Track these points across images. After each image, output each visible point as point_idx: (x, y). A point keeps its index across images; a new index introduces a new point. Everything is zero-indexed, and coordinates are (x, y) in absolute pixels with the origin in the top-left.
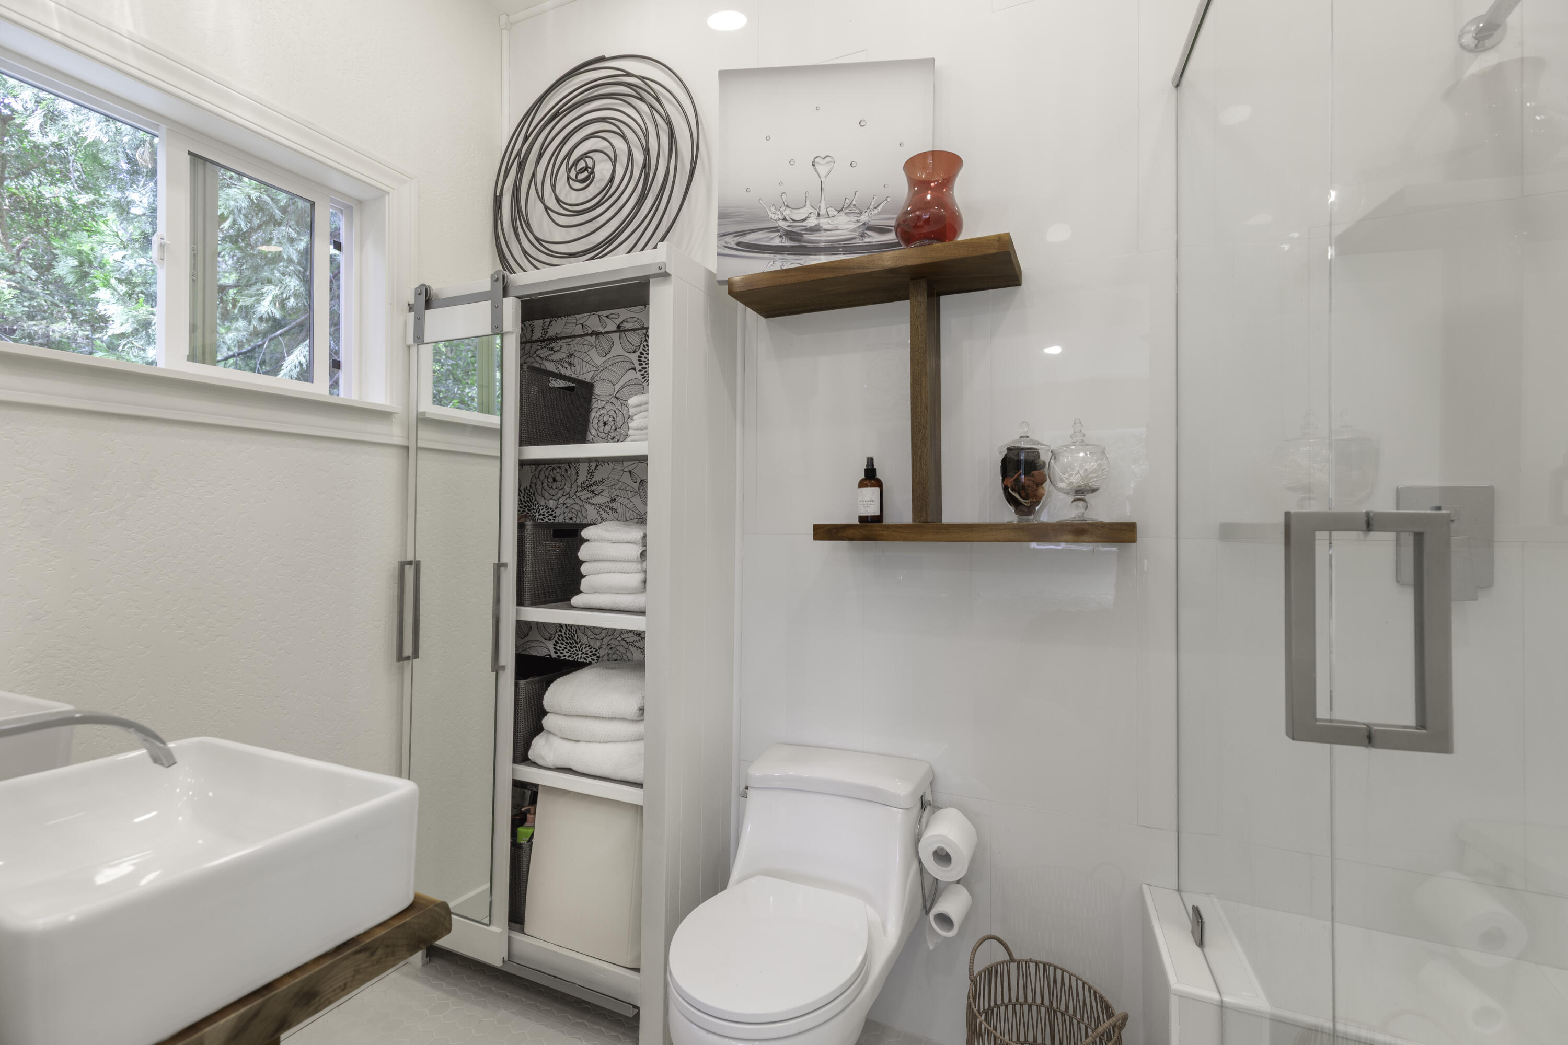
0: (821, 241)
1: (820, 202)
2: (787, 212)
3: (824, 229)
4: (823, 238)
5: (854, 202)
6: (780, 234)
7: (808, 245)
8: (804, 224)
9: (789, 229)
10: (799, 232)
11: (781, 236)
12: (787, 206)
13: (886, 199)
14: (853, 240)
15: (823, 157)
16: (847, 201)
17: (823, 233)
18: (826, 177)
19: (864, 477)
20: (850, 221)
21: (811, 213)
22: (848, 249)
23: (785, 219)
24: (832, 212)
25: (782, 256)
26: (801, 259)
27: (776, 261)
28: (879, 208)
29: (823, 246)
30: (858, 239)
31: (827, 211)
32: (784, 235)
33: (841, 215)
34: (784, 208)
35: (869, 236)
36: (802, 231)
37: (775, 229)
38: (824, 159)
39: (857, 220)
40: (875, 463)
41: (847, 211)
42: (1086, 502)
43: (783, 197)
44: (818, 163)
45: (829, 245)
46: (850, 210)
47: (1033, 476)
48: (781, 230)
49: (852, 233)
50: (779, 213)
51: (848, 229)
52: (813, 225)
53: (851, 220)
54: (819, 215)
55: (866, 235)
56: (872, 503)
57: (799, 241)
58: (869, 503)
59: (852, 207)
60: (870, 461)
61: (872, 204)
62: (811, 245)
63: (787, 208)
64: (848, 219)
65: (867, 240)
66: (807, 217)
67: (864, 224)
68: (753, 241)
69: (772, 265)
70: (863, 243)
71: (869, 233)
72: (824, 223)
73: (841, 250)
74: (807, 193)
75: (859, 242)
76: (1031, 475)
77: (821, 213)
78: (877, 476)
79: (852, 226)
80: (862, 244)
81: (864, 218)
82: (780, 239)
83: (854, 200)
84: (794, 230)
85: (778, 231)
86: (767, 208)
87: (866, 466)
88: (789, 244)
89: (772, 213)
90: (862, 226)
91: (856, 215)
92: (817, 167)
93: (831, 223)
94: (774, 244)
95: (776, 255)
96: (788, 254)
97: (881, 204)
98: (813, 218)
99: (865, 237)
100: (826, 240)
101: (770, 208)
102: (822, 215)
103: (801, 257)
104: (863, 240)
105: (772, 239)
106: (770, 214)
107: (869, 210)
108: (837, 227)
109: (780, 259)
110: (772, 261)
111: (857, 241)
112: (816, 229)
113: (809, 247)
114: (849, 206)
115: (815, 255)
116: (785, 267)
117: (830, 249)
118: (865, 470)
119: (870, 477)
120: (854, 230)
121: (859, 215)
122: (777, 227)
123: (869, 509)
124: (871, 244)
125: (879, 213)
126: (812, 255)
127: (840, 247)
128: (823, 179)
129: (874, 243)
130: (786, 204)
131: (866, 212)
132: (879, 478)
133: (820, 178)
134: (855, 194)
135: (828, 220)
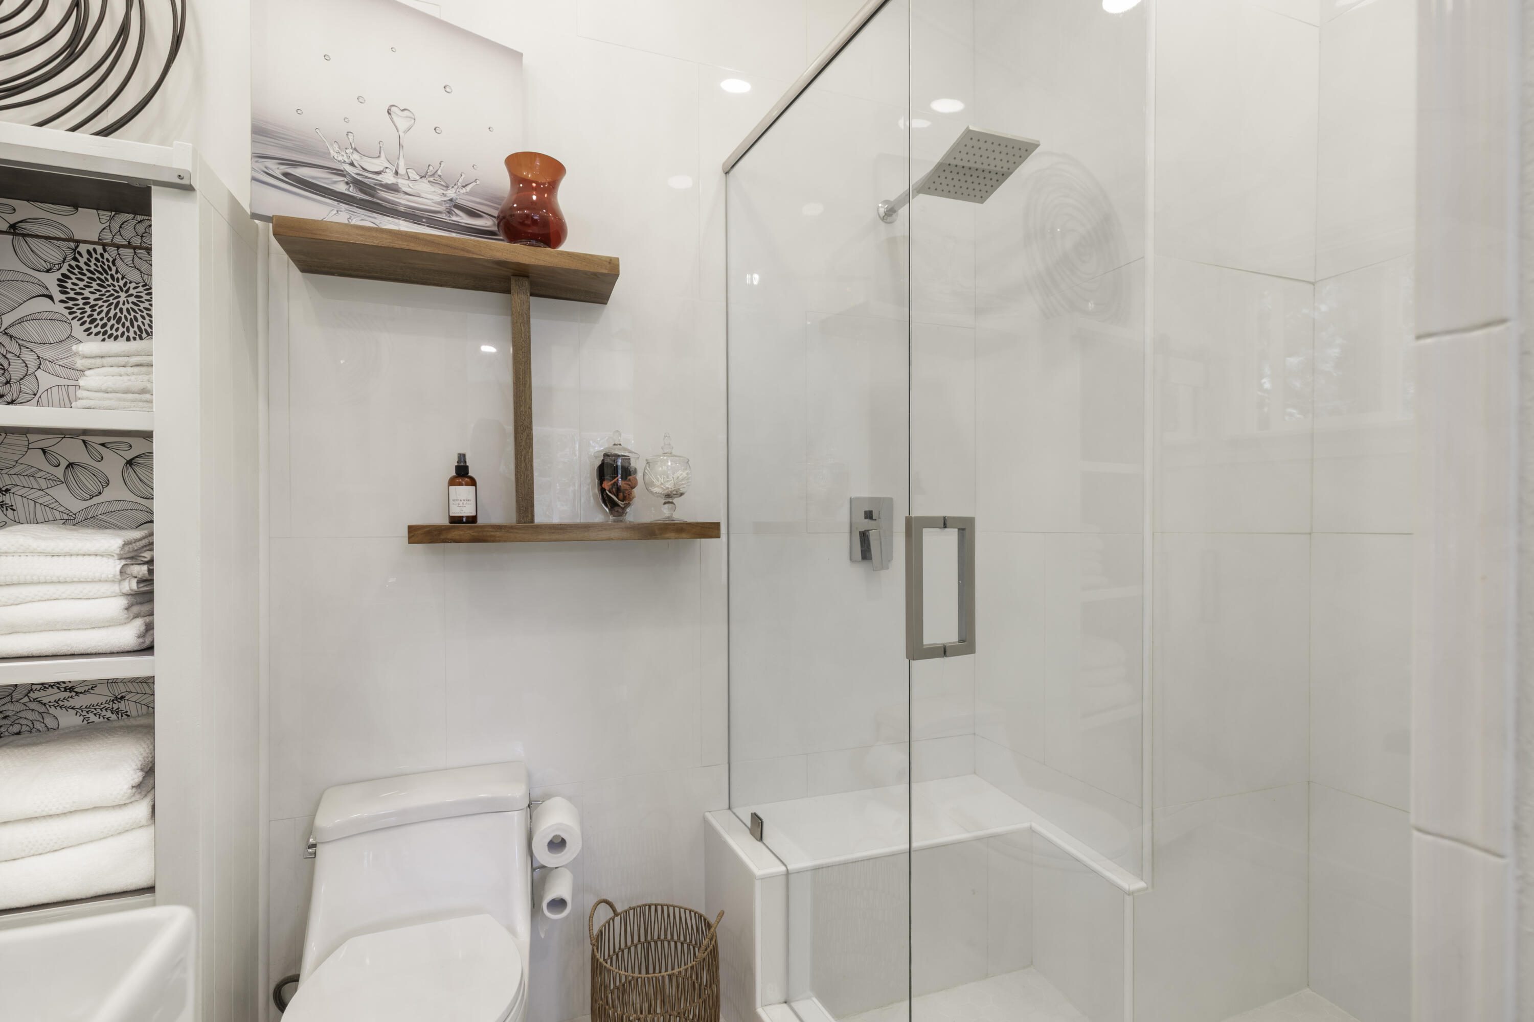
0: (400, 203)
1: (398, 158)
2: (355, 157)
3: (403, 191)
4: (403, 202)
5: (439, 173)
6: (346, 180)
7: (384, 204)
8: (378, 177)
9: (357, 178)
10: (372, 185)
11: (347, 183)
12: (355, 149)
13: (475, 181)
14: (439, 214)
15: (402, 108)
16: (431, 168)
17: (401, 195)
18: (405, 132)
19: (455, 474)
20: (434, 192)
21: (387, 168)
22: (433, 222)
23: (352, 164)
24: (413, 175)
25: (350, 207)
26: (375, 218)
27: (341, 211)
28: (468, 188)
29: (403, 210)
30: (444, 215)
31: (407, 171)
32: (352, 183)
33: (423, 182)
34: (351, 151)
35: (457, 215)
36: (375, 185)
37: (340, 173)
38: (403, 110)
39: (443, 194)
40: (467, 460)
41: (431, 179)
42: (675, 504)
43: (349, 137)
44: (395, 113)
45: (409, 211)
46: (434, 180)
47: (630, 480)
48: (347, 176)
49: (436, 205)
50: (343, 153)
51: (433, 199)
52: (390, 182)
53: (436, 191)
54: (397, 173)
55: (453, 212)
56: (469, 502)
57: (373, 196)
58: (465, 502)
59: (436, 177)
60: (462, 457)
61: (460, 181)
62: (388, 205)
63: (355, 152)
64: (433, 189)
65: (454, 218)
66: (382, 171)
67: (451, 200)
68: (308, 177)
69: (335, 214)
70: (450, 220)
71: (456, 210)
72: (403, 184)
73: (424, 220)
74: (381, 143)
75: (444, 217)
76: (627, 480)
77: (399, 172)
78: (470, 474)
79: (438, 198)
80: (450, 222)
81: (451, 193)
82: (347, 187)
83: (440, 170)
84: (366, 180)
85: (344, 176)
86: (327, 143)
87: (458, 462)
88: (360, 195)
89: (334, 151)
90: (449, 202)
91: (442, 187)
92: (393, 115)
93: (412, 187)
94: (338, 190)
95: (341, 204)
96: (357, 207)
97: (471, 183)
98: (389, 175)
99: (452, 215)
100: (406, 205)
101: (332, 145)
102: (401, 175)
103: (375, 215)
104: (450, 217)
105: (335, 182)
106: (332, 152)
107: (456, 187)
108: (419, 194)
109: (346, 210)
110: (336, 210)
111: (443, 216)
112: (393, 188)
113: (385, 207)
114: (433, 175)
115: (392, 217)
116: (353, 222)
117: (412, 216)
118: (456, 466)
119: (462, 474)
120: (439, 203)
121: (445, 189)
122: (342, 171)
123: (464, 509)
124: (459, 224)
125: (467, 194)
126: (389, 216)
127: (423, 218)
128: (402, 134)
129: (462, 224)
130: (353, 146)
131: (452, 187)
132: (473, 476)
133: (398, 131)
134: (440, 164)
135: (408, 182)
